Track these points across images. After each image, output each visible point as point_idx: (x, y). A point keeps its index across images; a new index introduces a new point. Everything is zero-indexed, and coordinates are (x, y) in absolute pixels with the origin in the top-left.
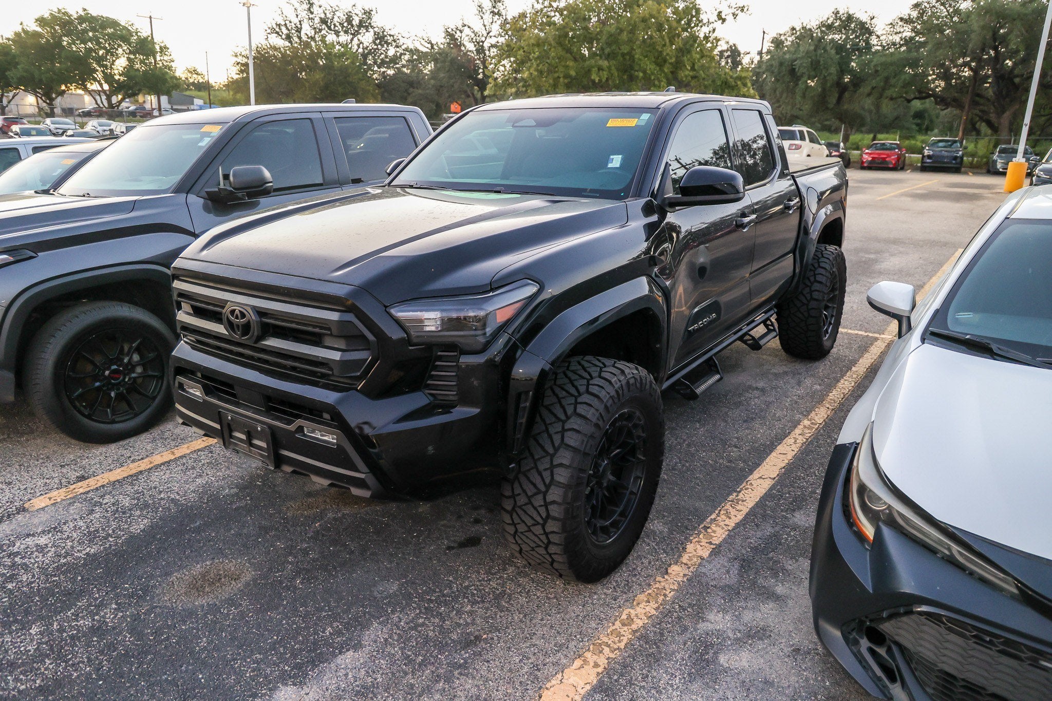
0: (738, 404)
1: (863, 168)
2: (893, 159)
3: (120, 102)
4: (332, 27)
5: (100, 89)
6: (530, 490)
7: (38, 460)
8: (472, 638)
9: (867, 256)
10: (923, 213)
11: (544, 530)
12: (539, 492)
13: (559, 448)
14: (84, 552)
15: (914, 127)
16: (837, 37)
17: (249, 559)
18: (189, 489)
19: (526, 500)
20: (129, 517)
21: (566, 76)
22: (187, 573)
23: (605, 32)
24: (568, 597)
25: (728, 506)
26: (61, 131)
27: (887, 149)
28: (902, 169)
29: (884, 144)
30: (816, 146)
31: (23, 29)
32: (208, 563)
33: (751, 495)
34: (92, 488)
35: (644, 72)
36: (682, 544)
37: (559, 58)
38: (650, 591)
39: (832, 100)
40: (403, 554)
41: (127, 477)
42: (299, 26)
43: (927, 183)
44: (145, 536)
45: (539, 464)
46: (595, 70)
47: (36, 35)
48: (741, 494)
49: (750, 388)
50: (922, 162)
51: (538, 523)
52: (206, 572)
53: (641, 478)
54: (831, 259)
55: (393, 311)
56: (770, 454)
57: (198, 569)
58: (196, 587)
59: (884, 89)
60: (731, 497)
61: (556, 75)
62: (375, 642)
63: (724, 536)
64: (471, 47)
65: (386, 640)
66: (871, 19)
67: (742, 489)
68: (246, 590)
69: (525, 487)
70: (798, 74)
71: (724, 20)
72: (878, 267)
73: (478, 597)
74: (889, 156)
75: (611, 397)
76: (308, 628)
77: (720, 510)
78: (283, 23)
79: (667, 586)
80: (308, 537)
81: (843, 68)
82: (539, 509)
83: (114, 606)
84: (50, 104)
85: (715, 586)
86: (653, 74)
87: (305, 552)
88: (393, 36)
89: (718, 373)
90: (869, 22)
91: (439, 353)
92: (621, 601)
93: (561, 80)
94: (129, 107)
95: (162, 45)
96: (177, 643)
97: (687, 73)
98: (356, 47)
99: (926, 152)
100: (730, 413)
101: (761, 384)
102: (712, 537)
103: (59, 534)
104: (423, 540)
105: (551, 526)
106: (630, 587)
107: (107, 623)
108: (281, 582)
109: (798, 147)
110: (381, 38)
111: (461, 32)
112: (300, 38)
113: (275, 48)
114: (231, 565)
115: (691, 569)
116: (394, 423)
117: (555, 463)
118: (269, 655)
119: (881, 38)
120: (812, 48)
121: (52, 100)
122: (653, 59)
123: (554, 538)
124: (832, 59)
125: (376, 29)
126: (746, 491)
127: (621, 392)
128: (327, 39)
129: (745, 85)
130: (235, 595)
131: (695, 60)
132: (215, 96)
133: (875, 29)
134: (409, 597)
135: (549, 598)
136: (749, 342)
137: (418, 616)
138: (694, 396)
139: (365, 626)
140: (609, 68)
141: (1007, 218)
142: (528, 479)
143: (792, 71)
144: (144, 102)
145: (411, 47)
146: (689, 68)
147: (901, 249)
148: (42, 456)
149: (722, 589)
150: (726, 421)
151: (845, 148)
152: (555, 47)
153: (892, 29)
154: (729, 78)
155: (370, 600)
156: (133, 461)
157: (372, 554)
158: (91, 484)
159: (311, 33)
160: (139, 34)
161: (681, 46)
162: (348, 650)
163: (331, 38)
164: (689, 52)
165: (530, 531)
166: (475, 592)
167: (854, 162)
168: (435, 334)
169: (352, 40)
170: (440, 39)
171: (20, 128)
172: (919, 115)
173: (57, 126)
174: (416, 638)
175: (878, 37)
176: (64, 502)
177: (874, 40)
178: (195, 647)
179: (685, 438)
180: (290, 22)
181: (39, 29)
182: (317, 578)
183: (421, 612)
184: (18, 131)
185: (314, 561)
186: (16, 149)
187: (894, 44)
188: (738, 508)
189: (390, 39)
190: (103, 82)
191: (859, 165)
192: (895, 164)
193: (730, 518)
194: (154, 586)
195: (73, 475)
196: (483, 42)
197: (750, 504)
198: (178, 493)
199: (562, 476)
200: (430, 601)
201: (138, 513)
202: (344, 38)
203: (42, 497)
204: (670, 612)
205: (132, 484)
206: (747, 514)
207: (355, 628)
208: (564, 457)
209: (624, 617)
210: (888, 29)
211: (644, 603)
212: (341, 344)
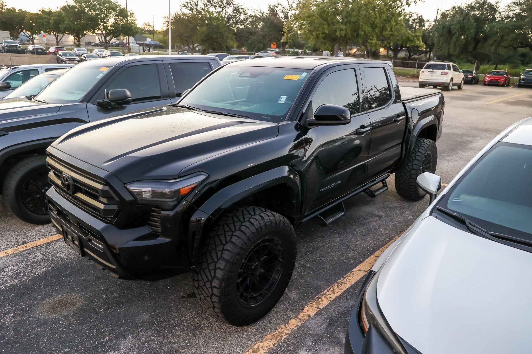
0: (363, 225)
1: (485, 85)
2: (503, 80)
3: (110, 40)
4: (213, 4)
5: (101, 33)
6: (205, 280)
7: (9, 231)
8: (174, 351)
9: (467, 138)
10: (508, 113)
11: (211, 300)
12: (209, 281)
13: (220, 259)
14: (10, 284)
15: (519, 62)
16: (476, 12)
17: (84, 294)
18: (71, 252)
19: (203, 284)
20: (38, 266)
21: (324, 33)
22: (53, 299)
23: (345, 11)
24: (231, 332)
25: (335, 286)
26: (81, 54)
27: (500, 75)
28: (508, 86)
29: (498, 72)
30: (457, 73)
31: (67, 5)
32: (64, 295)
33: (350, 281)
34: (27, 249)
35: (365, 32)
36: (303, 306)
37: (320, 24)
38: (274, 334)
39: (471, 48)
40: (159, 298)
41: (45, 244)
42: (197, 3)
43: (519, 95)
44: (41, 277)
45: (210, 266)
46: (338, 30)
47: (73, 7)
48: (345, 279)
49: (373, 215)
50: (519, 83)
51: (209, 296)
52: (62, 300)
53: (281, 271)
54: (425, 147)
55: (128, 186)
56: (370, 256)
57: (59, 297)
58: (54, 308)
59: (501, 42)
60: (340, 280)
61: (318, 33)
62: (126, 347)
63: (327, 304)
64: (281, 15)
65: (132, 347)
66: (497, 3)
67: (347, 276)
68: (76, 312)
69: (203, 277)
70: (453, 33)
71: (409, 5)
72: (471, 145)
73: (186, 327)
74: (500, 79)
75: (253, 233)
76: (97, 336)
77: (330, 288)
78: (189, 2)
79: (285, 331)
80: (117, 285)
81: (479, 29)
82: (209, 289)
83: (12, 315)
84: (79, 41)
85: (310, 334)
86: (369, 33)
87: (112, 293)
88: (243, 9)
89: (344, 211)
90: (495, 4)
91: (153, 209)
92: (257, 337)
93: (321, 35)
94: (116, 42)
95: (131, 12)
96: (33, 338)
97: (388, 32)
98: (224, 14)
99: (522, 77)
100: (357, 230)
101: (380, 213)
102: (320, 304)
103: (3, 272)
104: (172, 292)
105: (215, 299)
106: (266, 330)
107: (5, 324)
108: (94, 309)
109: (446, 74)
110: (236, 10)
111: (277, 7)
112: (197, 9)
113: (184, 14)
114: (74, 297)
115: (302, 322)
116: (132, 241)
117: (217, 267)
118: (73, 350)
119: (502, 14)
120: (461, 19)
121: (79, 38)
122: (370, 25)
123: (216, 305)
124: (472, 25)
125: (234, 6)
126: (349, 278)
127: (259, 230)
128: (210, 10)
129: (418, 40)
130: (70, 314)
131: (392, 26)
132: (157, 37)
133: (499, 9)
134: (152, 323)
135: (221, 332)
136: (369, 193)
137: (152, 335)
138: (324, 225)
139: (124, 337)
140: (346, 29)
141: (499, 141)
142: (204, 273)
143: (450, 32)
144: (123, 39)
145: (253, 14)
146: (389, 30)
147: (488, 135)
148: (11, 229)
149: (313, 336)
150: (353, 235)
151: (477, 74)
152: (318, 18)
153: (509, 9)
154: (410, 36)
155: (133, 323)
156: (51, 235)
157: (143, 297)
158: (27, 246)
159: (203, 7)
160: (120, 7)
161: (385, 18)
162: (111, 351)
163: (212, 9)
164: (390, 21)
165: (206, 299)
166: (186, 324)
167: (481, 81)
168: (150, 199)
169: (222, 11)
170: (266, 11)
171: (62, 53)
172: (523, 55)
173: (79, 52)
174: (147, 348)
175: (500, 13)
176: (12, 255)
177: (497, 15)
178: (40, 341)
179: (328, 243)
180: (193, 1)
181: (75, 4)
182: (112, 308)
183: (154, 333)
184: (61, 54)
185: (114, 298)
186: (37, 70)
187: (509, 17)
188: (340, 288)
189: (241, 10)
190: (103, 30)
191: (483, 83)
192: (503, 83)
193: (334, 293)
194: (35, 306)
195: (21, 240)
196: (288, 13)
197: (348, 286)
198: (65, 255)
199: (219, 274)
200: (162, 327)
201: (43, 264)
202: (219, 9)
203: (3, 251)
204: (280, 347)
205: (46, 248)
206: (344, 292)
207: (120, 339)
208: (221, 264)
209: (256, 347)
210: (506, 9)
211: (269, 340)
212: (105, 200)
